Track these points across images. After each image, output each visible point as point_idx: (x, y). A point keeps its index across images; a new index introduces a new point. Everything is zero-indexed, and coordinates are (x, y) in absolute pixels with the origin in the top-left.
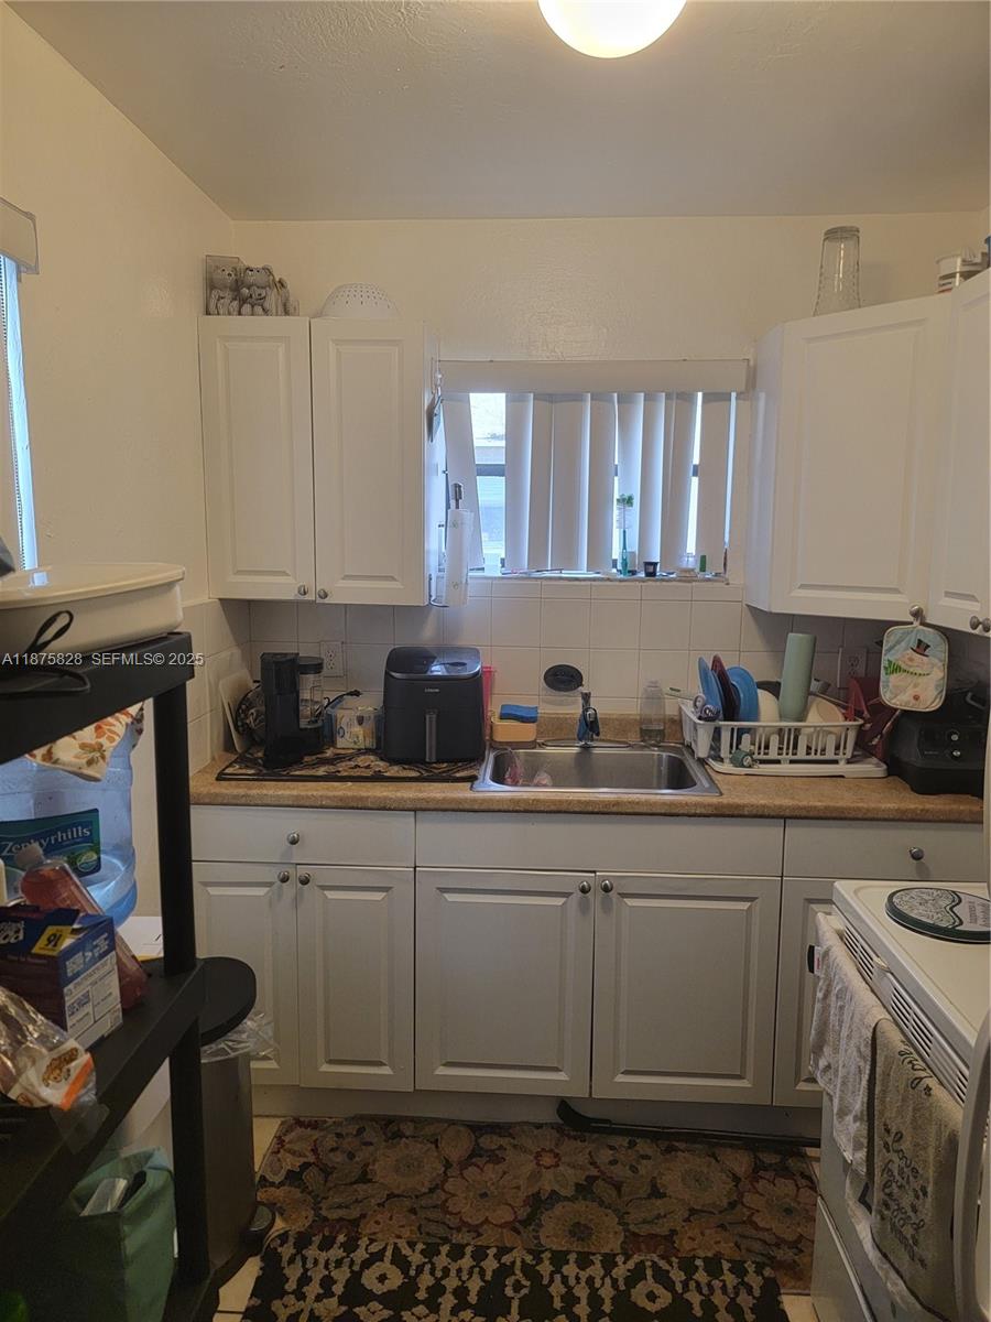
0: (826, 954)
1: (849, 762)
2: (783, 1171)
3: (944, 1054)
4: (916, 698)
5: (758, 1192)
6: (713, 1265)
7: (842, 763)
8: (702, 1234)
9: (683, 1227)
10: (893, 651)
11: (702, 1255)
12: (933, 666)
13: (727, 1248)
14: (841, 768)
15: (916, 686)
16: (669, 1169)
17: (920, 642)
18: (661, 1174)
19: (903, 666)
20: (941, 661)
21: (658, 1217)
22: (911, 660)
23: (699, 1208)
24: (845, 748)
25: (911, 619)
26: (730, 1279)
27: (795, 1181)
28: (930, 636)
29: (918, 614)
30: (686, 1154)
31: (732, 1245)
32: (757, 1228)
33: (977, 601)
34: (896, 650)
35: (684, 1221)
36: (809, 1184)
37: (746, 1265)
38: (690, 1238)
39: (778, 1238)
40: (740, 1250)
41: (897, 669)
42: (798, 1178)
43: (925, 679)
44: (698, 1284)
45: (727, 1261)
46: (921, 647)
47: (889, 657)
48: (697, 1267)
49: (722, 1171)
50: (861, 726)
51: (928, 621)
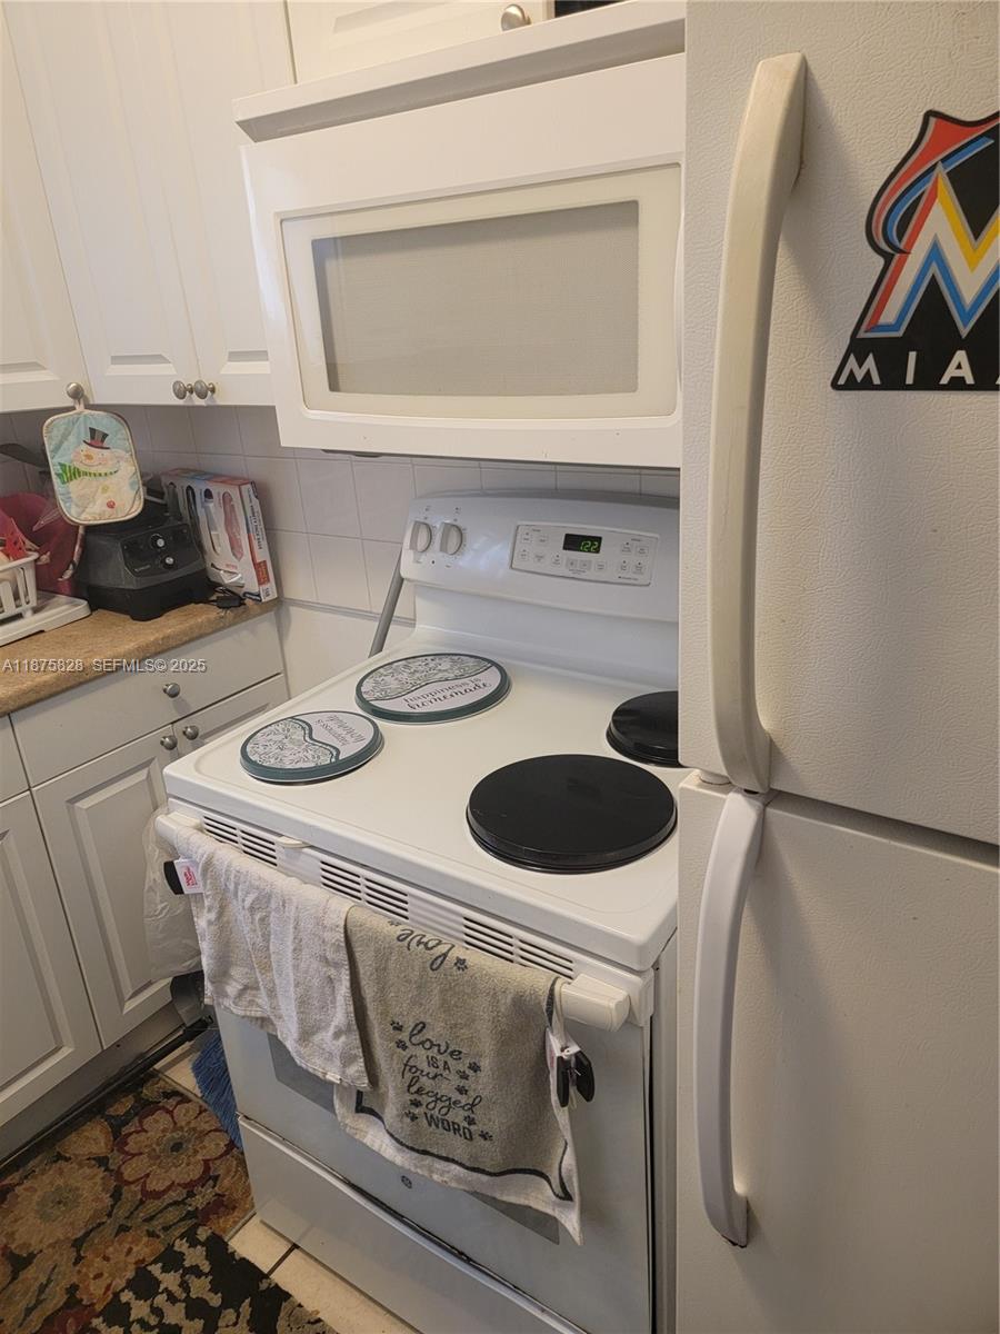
0: (208, 865)
1: (36, 611)
2: (146, 1108)
3: (431, 908)
4: (111, 505)
5: (134, 1155)
6: (144, 1285)
7: (28, 614)
8: (106, 1259)
9: (79, 1272)
10: (60, 452)
11: (120, 1283)
12: (119, 460)
13: (143, 1249)
14: (30, 623)
15: (105, 490)
16: (16, 1221)
17: (93, 431)
18: (11, 1235)
19: (82, 468)
20: (127, 452)
21: (42, 1288)
22: (89, 457)
23: (83, 1232)
24: (26, 595)
25: (69, 402)
26: (170, 1281)
27: (163, 1107)
28: (103, 422)
29: (77, 394)
30: (27, 1184)
31: (145, 1239)
32: (157, 1195)
33: (168, 362)
34: (64, 448)
35: (75, 1264)
36: (179, 1099)
37: (176, 1248)
38: (95, 1278)
39: (185, 1186)
40: (158, 1237)
41: (75, 474)
42: (163, 1102)
43: (114, 479)
44: (141, 1321)
45: (155, 1262)
46: (97, 439)
47: (56, 460)
48: (128, 1304)
49: (81, 1165)
50: (36, 561)
51: (91, 403)
